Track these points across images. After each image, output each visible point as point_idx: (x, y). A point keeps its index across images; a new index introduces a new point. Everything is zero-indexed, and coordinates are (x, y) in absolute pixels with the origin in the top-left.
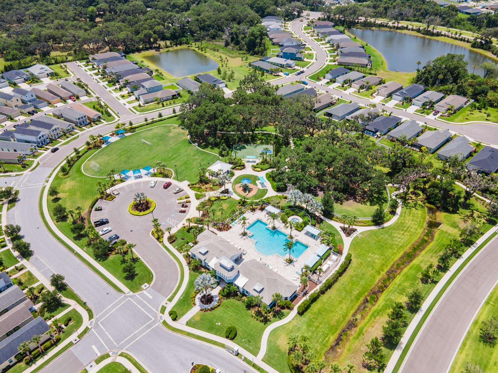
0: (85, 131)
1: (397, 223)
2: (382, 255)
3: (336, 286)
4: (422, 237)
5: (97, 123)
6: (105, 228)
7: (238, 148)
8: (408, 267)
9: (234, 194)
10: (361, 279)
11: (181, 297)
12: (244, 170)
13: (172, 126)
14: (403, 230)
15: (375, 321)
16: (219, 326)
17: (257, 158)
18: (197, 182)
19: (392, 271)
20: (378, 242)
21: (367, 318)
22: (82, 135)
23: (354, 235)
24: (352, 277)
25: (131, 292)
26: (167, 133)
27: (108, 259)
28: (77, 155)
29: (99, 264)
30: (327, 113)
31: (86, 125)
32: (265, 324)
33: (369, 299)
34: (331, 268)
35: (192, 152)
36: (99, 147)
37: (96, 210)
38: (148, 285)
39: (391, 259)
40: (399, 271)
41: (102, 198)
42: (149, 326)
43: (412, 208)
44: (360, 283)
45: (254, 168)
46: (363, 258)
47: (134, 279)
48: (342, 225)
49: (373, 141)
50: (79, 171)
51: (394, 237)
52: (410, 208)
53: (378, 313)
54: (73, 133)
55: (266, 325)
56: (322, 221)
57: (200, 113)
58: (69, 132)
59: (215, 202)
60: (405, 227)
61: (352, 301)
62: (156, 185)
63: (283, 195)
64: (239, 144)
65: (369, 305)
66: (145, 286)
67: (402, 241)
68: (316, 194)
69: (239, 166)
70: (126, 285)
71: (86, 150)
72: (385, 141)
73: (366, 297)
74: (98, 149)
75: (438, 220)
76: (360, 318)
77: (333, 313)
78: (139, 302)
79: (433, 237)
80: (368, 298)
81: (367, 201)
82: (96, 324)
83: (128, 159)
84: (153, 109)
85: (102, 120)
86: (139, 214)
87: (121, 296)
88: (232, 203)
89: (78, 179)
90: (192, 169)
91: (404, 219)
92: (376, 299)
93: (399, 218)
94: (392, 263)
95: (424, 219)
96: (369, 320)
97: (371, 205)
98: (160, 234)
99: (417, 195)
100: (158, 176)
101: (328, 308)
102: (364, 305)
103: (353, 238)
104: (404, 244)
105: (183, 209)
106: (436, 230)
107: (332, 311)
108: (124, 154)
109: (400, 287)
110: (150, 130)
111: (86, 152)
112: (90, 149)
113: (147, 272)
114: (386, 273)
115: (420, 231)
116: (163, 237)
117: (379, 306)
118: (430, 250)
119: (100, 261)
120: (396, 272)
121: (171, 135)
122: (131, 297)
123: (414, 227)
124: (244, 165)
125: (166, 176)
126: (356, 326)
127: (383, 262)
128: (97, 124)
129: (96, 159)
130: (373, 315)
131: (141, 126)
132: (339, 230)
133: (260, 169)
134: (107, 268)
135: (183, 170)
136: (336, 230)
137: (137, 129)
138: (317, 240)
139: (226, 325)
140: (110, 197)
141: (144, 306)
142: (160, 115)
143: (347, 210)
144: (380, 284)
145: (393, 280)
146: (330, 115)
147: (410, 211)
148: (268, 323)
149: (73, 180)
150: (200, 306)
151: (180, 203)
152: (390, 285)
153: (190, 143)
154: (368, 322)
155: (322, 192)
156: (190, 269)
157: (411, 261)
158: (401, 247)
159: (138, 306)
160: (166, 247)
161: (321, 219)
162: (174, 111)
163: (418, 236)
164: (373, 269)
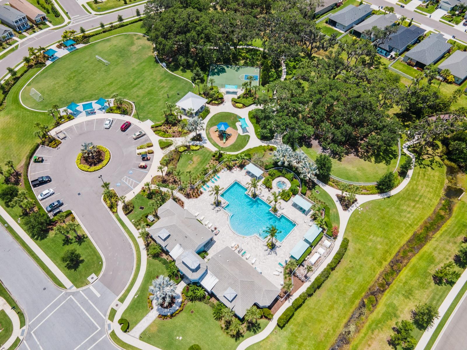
0: (26, 39)
1: (407, 190)
2: (386, 238)
3: (328, 284)
4: (437, 211)
5: (41, 26)
6: (46, 190)
7: (216, 70)
8: (417, 256)
9: (208, 141)
10: (359, 273)
11: (135, 295)
12: (222, 105)
13: (135, 35)
14: (414, 200)
15: (373, 336)
16: (180, 341)
17: (239, 87)
18: (163, 122)
19: (397, 261)
20: (383, 218)
21: (364, 330)
22: (22, 44)
23: (353, 208)
24: (347, 271)
25: (74, 288)
26: (128, 45)
27: (48, 237)
28: (14, 77)
29: (36, 243)
30: (330, 19)
31: (27, 30)
32: (236, 340)
33: (366, 303)
34: (322, 257)
35: (159, 76)
36: (42, 64)
37: (36, 161)
38: (95, 277)
39: (397, 243)
40: (406, 261)
41: (43, 143)
42: (94, 340)
43: (427, 167)
44: (357, 280)
45: (235, 102)
46: (362, 242)
47: (78, 267)
48: (340, 192)
49: (384, 65)
50: (16, 101)
51: (402, 211)
52: (424, 168)
53: (377, 325)
54: (10, 41)
55: (238, 342)
56: (314, 185)
57: (167, 23)
58: (6, 41)
59: (183, 153)
60: (417, 195)
61: (345, 305)
62: (112, 125)
63: (268, 146)
64: (218, 65)
65: (365, 310)
66: (92, 278)
67: (412, 217)
68: (309, 144)
69: (216, 100)
70: (69, 277)
71: (26, 69)
72: (400, 64)
73: (362, 299)
74: (41, 67)
75: (459, 186)
76: (353, 330)
77: (321, 324)
78: (84, 302)
79: (450, 210)
80: (366, 301)
81: (372, 155)
82: (29, 333)
83: (79, 84)
84: (113, 8)
85: (47, 23)
86: (89, 170)
87: (62, 292)
88: (204, 156)
89: (14, 113)
90: (157, 103)
91: (416, 184)
92: (375, 302)
93: (410, 182)
94: (397, 249)
95: (442, 184)
96: (365, 335)
97: (376, 162)
98: (113, 200)
99: (434, 147)
100: (115, 111)
101: (315, 317)
102: (359, 311)
103: (351, 212)
104: (414, 222)
105: (143, 164)
106: (455, 200)
107: (320, 321)
108: (74, 76)
109: (407, 287)
110: (108, 40)
111: (26, 72)
112: (30, 67)
113: (95, 257)
114: (389, 264)
115: (436, 202)
116: (117, 205)
117: (378, 313)
118: (446, 230)
119: (37, 239)
120: (401, 262)
121: (134, 48)
122: (73, 294)
123: (428, 196)
124: (222, 98)
125: (124, 112)
126: (348, 343)
127: (387, 248)
128: (41, 29)
129: (37, 83)
130: (370, 326)
131: (96, 34)
132: (335, 199)
133: (241, 105)
134: (46, 249)
135: (146, 104)
136: (331, 200)
137: (91, 39)
138: (306, 215)
139: (189, 340)
140: (53, 143)
141: (89, 308)
142: (120, 19)
143: (346, 169)
144: (380, 279)
145: (398, 274)
146: (333, 23)
147: (425, 171)
148: (241, 338)
149: (8, 114)
150: (158, 310)
151: (140, 154)
152: (394, 282)
153: (157, 62)
154: (364, 337)
155: (317, 141)
156: (148, 255)
157: (421, 246)
158: (411, 225)
159: (82, 308)
160: (120, 220)
161: (313, 182)
162: (138, 14)
163: (433, 209)
164: (374, 258)
